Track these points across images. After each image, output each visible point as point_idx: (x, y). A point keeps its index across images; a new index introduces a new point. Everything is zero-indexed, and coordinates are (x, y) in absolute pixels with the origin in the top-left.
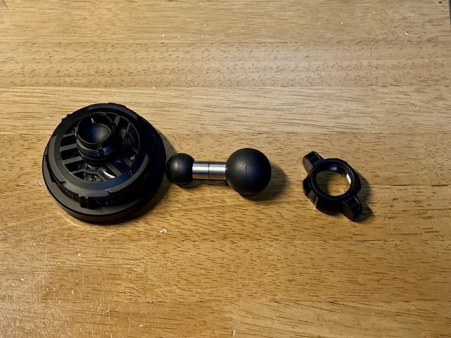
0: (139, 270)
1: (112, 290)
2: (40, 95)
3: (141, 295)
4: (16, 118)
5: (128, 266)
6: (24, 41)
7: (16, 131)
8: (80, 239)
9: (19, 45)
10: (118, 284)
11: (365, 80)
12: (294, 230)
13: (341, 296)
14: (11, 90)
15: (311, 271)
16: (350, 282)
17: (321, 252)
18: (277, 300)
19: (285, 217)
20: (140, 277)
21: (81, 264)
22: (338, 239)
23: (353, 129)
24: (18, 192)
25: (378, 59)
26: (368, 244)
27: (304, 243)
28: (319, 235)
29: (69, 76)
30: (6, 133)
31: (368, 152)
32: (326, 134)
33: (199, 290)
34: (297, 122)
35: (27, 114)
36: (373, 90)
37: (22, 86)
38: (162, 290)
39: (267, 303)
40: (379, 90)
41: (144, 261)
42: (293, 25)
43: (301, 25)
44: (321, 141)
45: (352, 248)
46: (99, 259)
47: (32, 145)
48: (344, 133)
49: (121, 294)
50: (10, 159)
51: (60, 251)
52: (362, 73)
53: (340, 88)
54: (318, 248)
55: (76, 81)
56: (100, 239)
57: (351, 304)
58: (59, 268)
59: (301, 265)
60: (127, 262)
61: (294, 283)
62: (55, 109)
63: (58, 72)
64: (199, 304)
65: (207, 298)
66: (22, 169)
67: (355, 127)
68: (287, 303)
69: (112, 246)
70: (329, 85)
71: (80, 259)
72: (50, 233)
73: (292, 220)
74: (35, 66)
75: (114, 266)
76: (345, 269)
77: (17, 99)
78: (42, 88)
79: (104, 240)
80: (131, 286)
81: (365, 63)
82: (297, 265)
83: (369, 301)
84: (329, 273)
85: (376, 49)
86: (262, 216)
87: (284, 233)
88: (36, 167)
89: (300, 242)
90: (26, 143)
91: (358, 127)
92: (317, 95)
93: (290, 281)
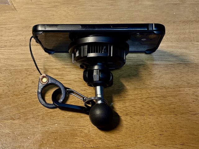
0: (86, 131)
1: (73, 141)
3: (87, 144)
4: (23, 61)
5: (81, 130)
6: (25, 26)
7: (23, 67)
8: (56, 117)
9: (23, 28)
10: (76, 139)
11: (188, 39)
12: (161, 110)
13: (186, 141)
14: (20, 48)
15: (170, 129)
16: (190, 134)
17: (174, 120)
18: (155, 144)
19: (156, 104)
20: (86, 135)
21: (57, 129)
22: (182, 114)
24: (25, 95)
25: (193, 29)
26: (197, 116)
27: (166, 116)
28: (173, 112)
30: (18, 68)
31: (193, 72)
32: (172, 64)
33: (116, 141)
34: (157, 59)
35: (28, 59)
36: (192, 43)
37: (25, 46)
38: (98, 141)
39: (150, 146)
40: (195, 43)
41: (88, 127)
42: (152, 15)
43: (156, 15)
44: (170, 68)
45: (190, 118)
46: (66, 126)
47: (31, 73)
48: (181, 64)
49: (78, 144)
50: (21, 80)
51: (46, 123)
52: (186, 36)
53: (177, 43)
54: (173, 119)
56: (66, 117)
57: (192, 145)
58: (47, 132)
59: (166, 127)
60: (79, 127)
61: (163, 136)
62: (41, 57)
64: (117, 147)
65: (120, 144)
66: (26, 84)
67: (186, 60)
68: (160, 146)
69: (72, 120)
70: (171, 42)
71: (57, 127)
72: (41, 115)
73: (159, 105)
75: (74, 130)
76: (187, 128)
77: (23, 52)
78: (35, 47)
79: (68, 117)
80: (83, 139)
81: (187, 31)
82: (163, 127)
84: (179, 130)
85: (192, 25)
86: (144, 104)
87: (156, 112)
88: (33, 84)
89: (164, 116)
90: (28, 73)
92: (166, 46)
93: (161, 135)
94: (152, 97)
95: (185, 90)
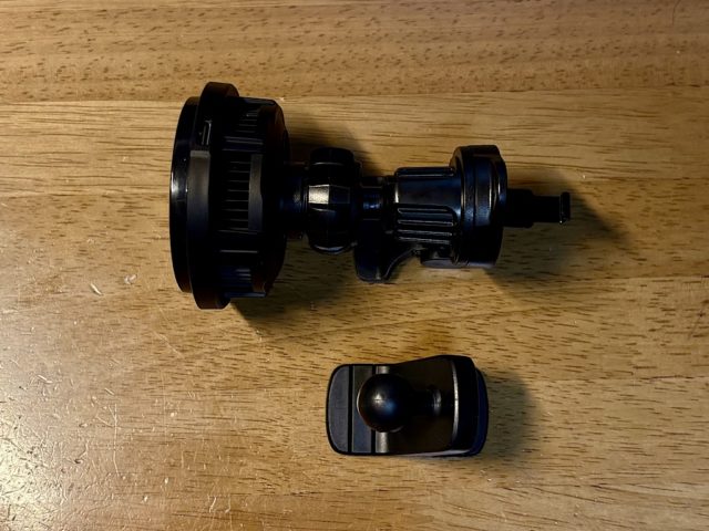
0: (275, 439)
1: (233, 474)
2: (77, 117)
3: (280, 482)
4: (39, 165)
5: (257, 432)
6: (38, 9)
7: (41, 189)
8: (171, 388)
9: (29, 17)
10: (241, 465)
11: (661, 73)
12: (535, 362)
13: (613, 476)
14: (24, 108)
15: (562, 433)
16: (628, 450)
17: (580, 398)
18: (507, 485)
19: (520, 339)
20: (276, 452)
21: (176, 430)
22: (609, 375)
23: (638, 171)
24: (57, 304)
25: (685, 32)
26: (658, 383)
27: (552, 384)
28: (577, 369)
29: (126, 78)
30: (24, 194)
31: (664, 215)
32: (589, 183)
33: (377, 472)
35: (57, 156)
36: (674, 93)
37: (43, 100)
38: (315, 471)
39: (491, 490)
40: (685, 94)
41: (284, 423)
45: (632, 391)
46: (207, 421)
47: (74, 216)
48: (622, 180)
49: (245, 482)
50: (36, 243)
52: (656, 61)
53: (618, 91)
54: (575, 394)
55: (141, 88)
57: (630, 488)
61: (534, 454)
62: (107, 146)
63: (106, 70)
64: (377, 494)
65: (390, 484)
66: (59, 261)
67: (641, 167)
68: (524, 489)
69: (227, 398)
70: (597, 86)
72: (119, 377)
73: (532, 344)
74: (62, 59)
75: (233, 434)
76: (620, 429)
77: (38, 126)
78: (80, 103)
80: (264, 466)
81: (662, 39)
83: (660, 483)
84: (594, 437)
85: (683, 10)
88: (84, 258)
90: (63, 211)
91: (646, 167)
92: (575, 107)
94: (509, 314)
95: (627, 287)
